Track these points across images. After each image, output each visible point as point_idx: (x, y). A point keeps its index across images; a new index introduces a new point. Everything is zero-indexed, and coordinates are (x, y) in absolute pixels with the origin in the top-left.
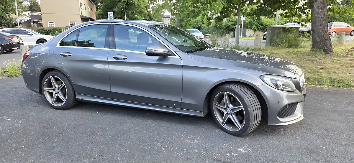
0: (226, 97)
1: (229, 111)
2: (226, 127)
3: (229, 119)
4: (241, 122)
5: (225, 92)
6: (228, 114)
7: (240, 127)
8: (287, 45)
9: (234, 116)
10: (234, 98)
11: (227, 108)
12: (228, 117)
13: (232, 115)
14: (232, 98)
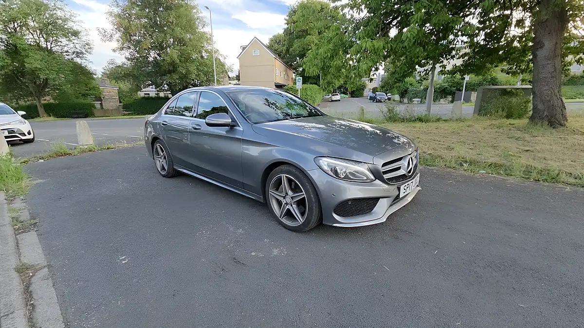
0: (285, 182)
1: (288, 200)
2: (285, 221)
3: (289, 210)
4: (302, 214)
5: (284, 175)
6: (287, 204)
7: (301, 220)
8: (505, 114)
9: (294, 206)
10: (296, 184)
11: (286, 196)
12: (287, 207)
13: (291, 206)
14: (293, 183)
